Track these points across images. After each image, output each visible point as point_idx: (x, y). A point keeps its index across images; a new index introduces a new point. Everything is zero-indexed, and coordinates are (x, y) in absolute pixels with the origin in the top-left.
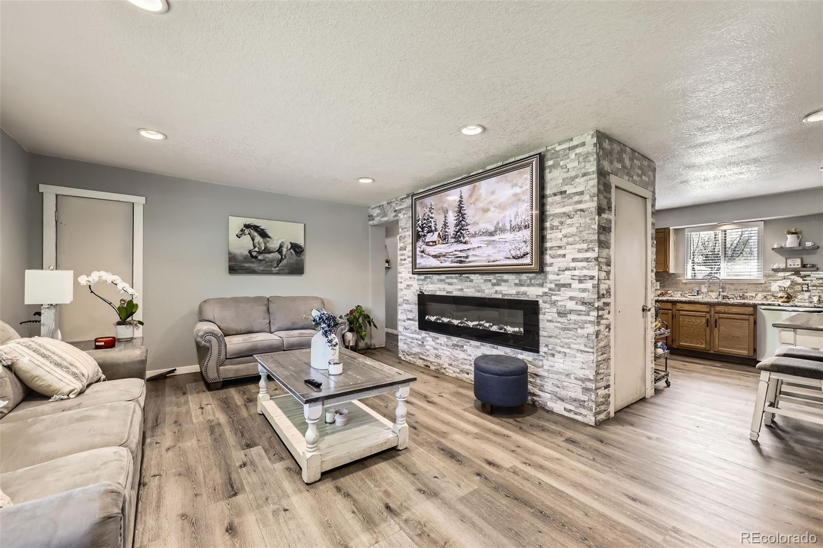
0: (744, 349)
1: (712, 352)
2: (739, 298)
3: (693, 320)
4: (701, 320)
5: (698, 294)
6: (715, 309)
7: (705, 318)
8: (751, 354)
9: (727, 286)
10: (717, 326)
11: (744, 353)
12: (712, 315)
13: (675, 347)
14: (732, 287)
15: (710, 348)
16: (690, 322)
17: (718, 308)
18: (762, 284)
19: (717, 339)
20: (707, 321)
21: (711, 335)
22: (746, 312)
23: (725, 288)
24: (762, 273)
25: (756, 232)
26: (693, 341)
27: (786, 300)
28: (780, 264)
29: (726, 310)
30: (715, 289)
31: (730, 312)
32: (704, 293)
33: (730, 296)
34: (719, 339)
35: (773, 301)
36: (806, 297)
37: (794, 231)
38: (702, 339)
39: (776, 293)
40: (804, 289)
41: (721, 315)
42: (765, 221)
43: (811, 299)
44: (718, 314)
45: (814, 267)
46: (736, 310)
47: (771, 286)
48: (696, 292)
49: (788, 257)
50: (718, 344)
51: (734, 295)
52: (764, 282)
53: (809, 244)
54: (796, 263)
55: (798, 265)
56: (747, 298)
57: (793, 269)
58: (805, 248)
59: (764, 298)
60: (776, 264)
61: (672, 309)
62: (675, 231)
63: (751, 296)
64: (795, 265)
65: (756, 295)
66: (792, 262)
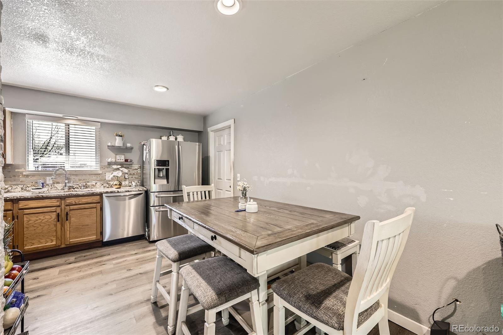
0: (92, 235)
1: (63, 246)
2: (83, 188)
3: (42, 218)
4: (51, 216)
5: (43, 186)
6: (65, 202)
7: (55, 213)
8: (99, 237)
9: (72, 177)
10: (68, 218)
11: (93, 238)
12: (63, 208)
14: (76, 178)
15: (61, 243)
16: (37, 220)
17: (69, 201)
19: (68, 232)
20: (58, 215)
21: (61, 229)
22: (94, 201)
23: (70, 179)
24: (99, 165)
25: (94, 131)
26: (42, 241)
27: (119, 186)
28: (112, 158)
29: (77, 201)
30: (61, 180)
31: (80, 203)
32: (50, 185)
33: (75, 186)
34: (70, 231)
35: (107, 187)
36: (127, 183)
37: (120, 134)
38: (51, 236)
39: (109, 181)
40: (126, 177)
41: (72, 207)
42: (101, 123)
43: (130, 184)
44: (69, 207)
45: (131, 161)
46: (86, 200)
47: (106, 176)
48: (41, 184)
49: (116, 153)
50: (70, 236)
51: (78, 185)
52: (101, 172)
53: (129, 145)
54: (121, 158)
55: (123, 159)
56: (89, 187)
57: (121, 163)
58: (127, 147)
59: (102, 185)
60: (110, 159)
61: (12, 209)
62: (12, 114)
63: (92, 185)
64: (121, 160)
65: (96, 184)
66: (119, 157)
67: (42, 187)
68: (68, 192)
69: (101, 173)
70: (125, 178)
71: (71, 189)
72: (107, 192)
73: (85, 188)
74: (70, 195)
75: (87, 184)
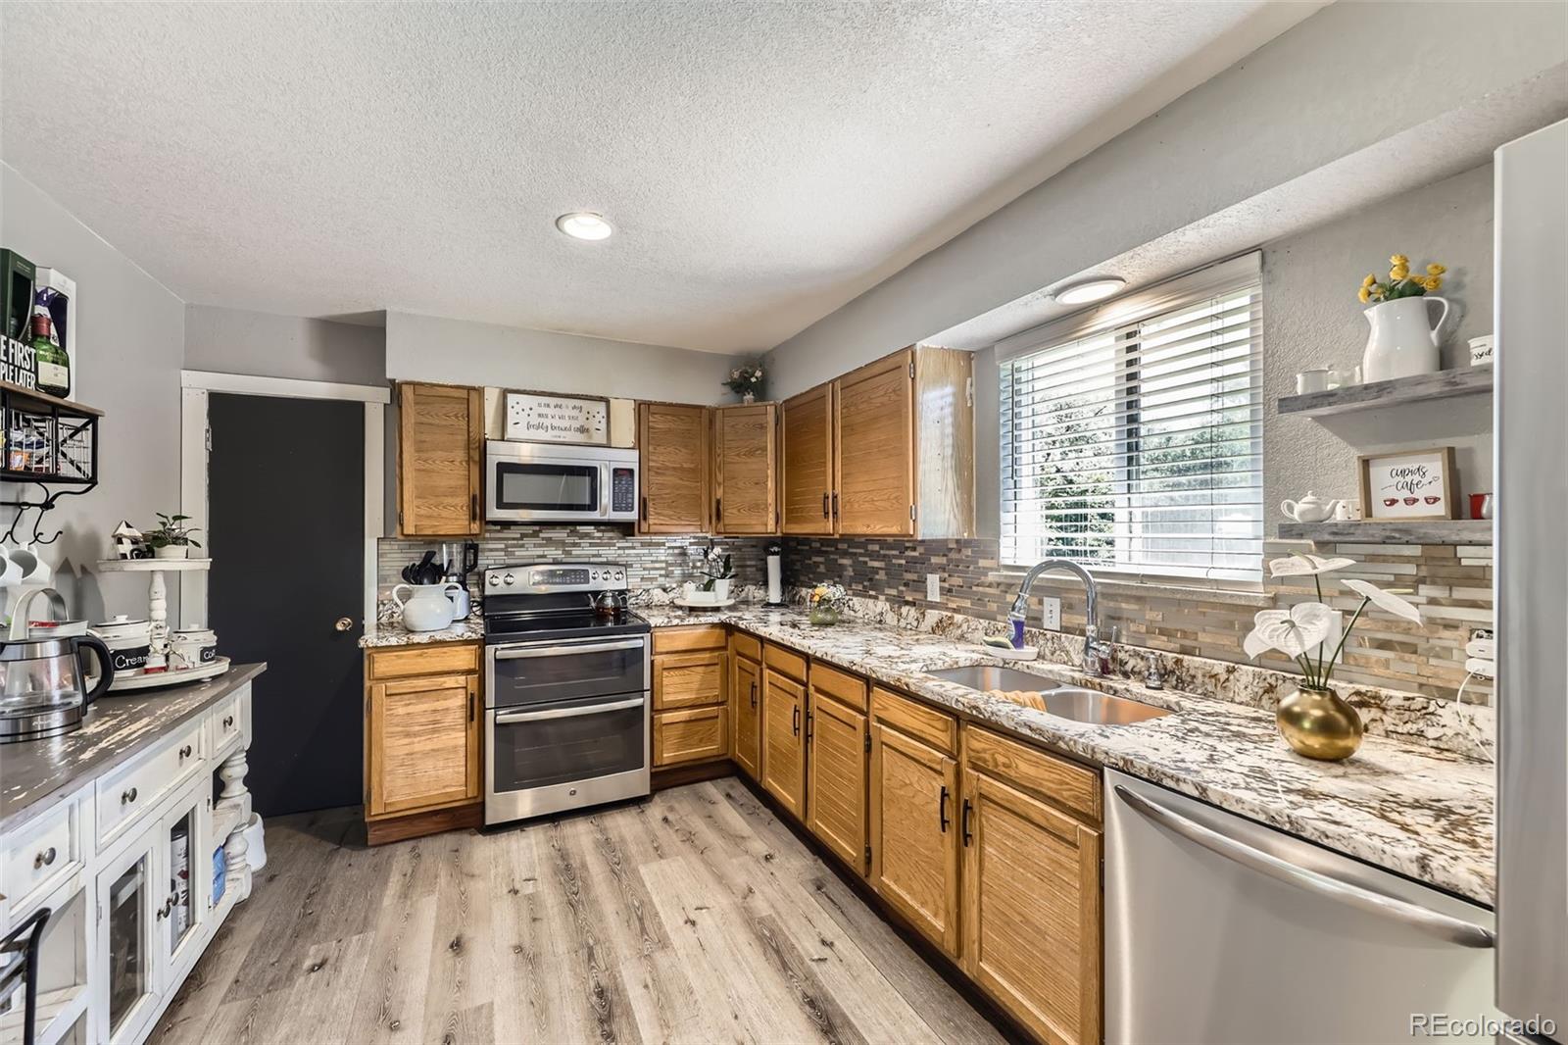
1: (964, 967)
3: (914, 779)
5: (1017, 640)
6: (968, 745)
7: (936, 779)
10: (976, 837)
12: (964, 769)
13: (876, 889)
15: (960, 948)
16: (906, 784)
19: (975, 910)
22: (1068, 797)
23: (1120, 618)
24: (1260, 545)
26: (915, 883)
29: (1001, 759)
30: (1085, 620)
31: (1012, 773)
32: (1049, 635)
33: (1131, 663)
34: (980, 909)
38: (935, 885)
41: (988, 784)
42: (1270, 248)
44: (978, 774)
48: (1013, 628)
50: (980, 938)
51: (1142, 658)
53: (1483, 350)
54: (1420, 489)
55: (1436, 500)
56: (1193, 682)
57: (1395, 530)
58: (1457, 380)
59: (1265, 692)
60: (1305, 499)
61: (865, 710)
62: (971, 359)
63: (1211, 677)
64: (1415, 501)
65: (1230, 671)
66: (1400, 478)
67: (1009, 642)
71: (1114, 672)
72: (1126, 761)
73: (1175, 683)
74: (974, 712)
75: (1185, 664)
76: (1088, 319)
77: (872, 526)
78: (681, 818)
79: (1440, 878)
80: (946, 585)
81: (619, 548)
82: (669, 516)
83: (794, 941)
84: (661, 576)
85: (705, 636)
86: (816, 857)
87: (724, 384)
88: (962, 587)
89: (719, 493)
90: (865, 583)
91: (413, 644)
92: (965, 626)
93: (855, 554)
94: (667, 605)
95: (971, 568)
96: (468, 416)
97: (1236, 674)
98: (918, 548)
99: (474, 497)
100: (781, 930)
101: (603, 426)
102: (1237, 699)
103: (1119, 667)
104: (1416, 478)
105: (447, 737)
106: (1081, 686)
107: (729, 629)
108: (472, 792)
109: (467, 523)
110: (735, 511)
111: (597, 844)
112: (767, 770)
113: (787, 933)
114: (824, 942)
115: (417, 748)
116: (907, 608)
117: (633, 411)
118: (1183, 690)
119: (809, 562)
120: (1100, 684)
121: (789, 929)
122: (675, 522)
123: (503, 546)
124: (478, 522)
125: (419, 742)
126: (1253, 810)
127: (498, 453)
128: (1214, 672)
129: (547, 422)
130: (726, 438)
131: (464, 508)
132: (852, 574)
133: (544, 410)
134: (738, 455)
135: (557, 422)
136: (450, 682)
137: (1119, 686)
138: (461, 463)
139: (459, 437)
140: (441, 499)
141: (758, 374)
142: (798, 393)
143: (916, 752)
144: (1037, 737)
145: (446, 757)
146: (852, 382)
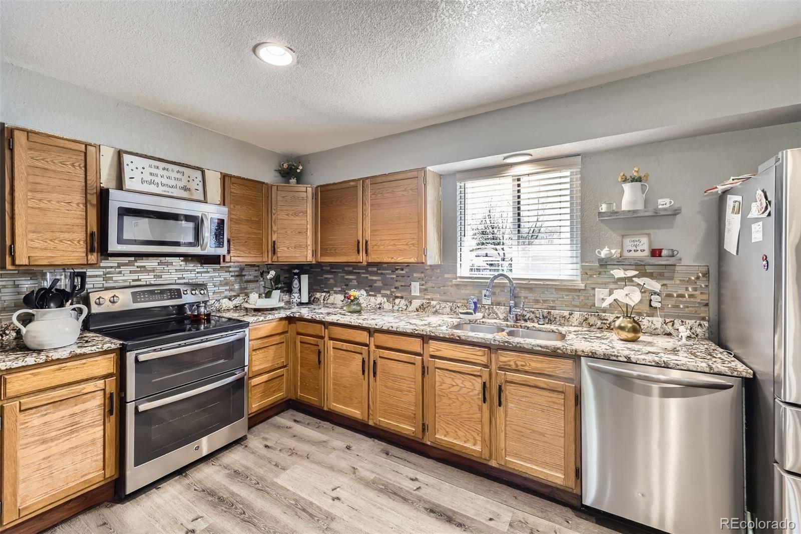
0: (555, 468)
1: (493, 463)
2: (542, 321)
3: (459, 382)
4: (474, 385)
5: (475, 310)
6: (497, 360)
7: (479, 380)
8: (571, 483)
9: (523, 294)
10: (503, 401)
11: (557, 476)
12: (493, 373)
13: (429, 443)
14: (531, 296)
15: (491, 455)
16: (453, 386)
17: (504, 358)
18: (580, 290)
19: (503, 436)
20: (485, 387)
21: (491, 423)
22: (559, 373)
23: (519, 297)
24: (578, 266)
25: (568, 180)
26: (460, 433)
27: (630, 335)
28: (610, 248)
29: (519, 363)
30: (504, 299)
31: (527, 368)
32: (487, 307)
33: (528, 315)
34: (506, 434)
35: (599, 328)
36: (658, 321)
37: (635, 174)
38: (475, 430)
39: (604, 311)
40: (653, 304)
41: (511, 376)
42: (584, 156)
43: (669, 328)
44: (504, 372)
45: (673, 256)
46: (539, 365)
47: (594, 295)
48: (473, 305)
49: (623, 232)
50: (505, 447)
51: (533, 313)
52: (582, 286)
53: (664, 203)
54: (639, 247)
55: (644, 250)
56: (555, 320)
57: (638, 261)
58: (657, 212)
59: (584, 321)
60: (605, 249)
61: (422, 353)
62: (441, 178)
63: (563, 317)
64: (638, 250)
65: (570, 314)
66: (633, 243)
67: (473, 311)
68: (514, 327)
69: (583, 288)
70: (651, 306)
71: (520, 320)
72: (592, 353)
73: (547, 321)
74: (506, 344)
75: (552, 313)
76: (507, 170)
77: (395, 258)
78: (276, 442)
79: (716, 370)
80: (424, 287)
81: (198, 273)
82: (243, 251)
83: (398, 485)
84: (226, 290)
85: (276, 326)
86: (372, 439)
87: (276, 170)
88: (434, 287)
89: (274, 238)
90: (366, 288)
91: (53, 360)
92: (438, 307)
93: (359, 273)
94: (232, 309)
95: (440, 278)
96: (86, 166)
97: (573, 315)
98: (405, 269)
99: (92, 234)
100: (387, 482)
101: (200, 187)
102: (573, 325)
103: (522, 318)
104: (638, 243)
105: (84, 434)
106: (511, 327)
107: (290, 320)
108: (111, 472)
109: (84, 255)
110: (285, 249)
111: (229, 476)
112: (331, 398)
113: (392, 482)
114: (412, 480)
115: (54, 450)
116: (399, 300)
117: (220, 180)
118: (551, 324)
119: (321, 278)
120: (521, 326)
121: (391, 480)
122: (247, 255)
123: (102, 273)
124: (95, 254)
125: (56, 445)
126: (650, 362)
127: (118, 199)
128: (564, 316)
129: (158, 180)
130: (279, 204)
131: (82, 243)
132: (357, 284)
133: (154, 171)
134: (287, 215)
135: (165, 181)
136: (89, 387)
137: (530, 326)
138: (78, 204)
139: (76, 183)
140: (58, 234)
141: (301, 167)
142: (332, 182)
143: (463, 369)
144: (545, 350)
145: (84, 450)
146: (378, 182)
